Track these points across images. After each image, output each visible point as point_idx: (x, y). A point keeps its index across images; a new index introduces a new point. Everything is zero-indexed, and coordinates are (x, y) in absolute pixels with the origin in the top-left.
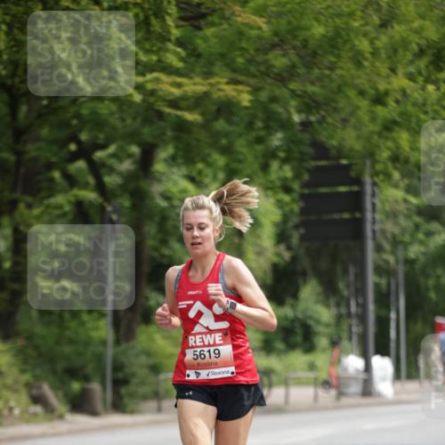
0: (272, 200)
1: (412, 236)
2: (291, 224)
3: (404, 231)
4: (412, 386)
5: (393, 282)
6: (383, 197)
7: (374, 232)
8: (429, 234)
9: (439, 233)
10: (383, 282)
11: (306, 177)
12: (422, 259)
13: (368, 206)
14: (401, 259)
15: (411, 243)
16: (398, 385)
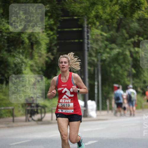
0: (45, 34)
1: (104, 50)
2: (53, 44)
3: (101, 47)
4: (104, 113)
5: (96, 69)
6: (92, 33)
7: (88, 48)
8: (111, 49)
9: (115, 49)
10: (92, 69)
11: (59, 25)
12: (108, 60)
13: (86, 37)
14: (100, 60)
15: (104, 53)
16: (98, 112)
